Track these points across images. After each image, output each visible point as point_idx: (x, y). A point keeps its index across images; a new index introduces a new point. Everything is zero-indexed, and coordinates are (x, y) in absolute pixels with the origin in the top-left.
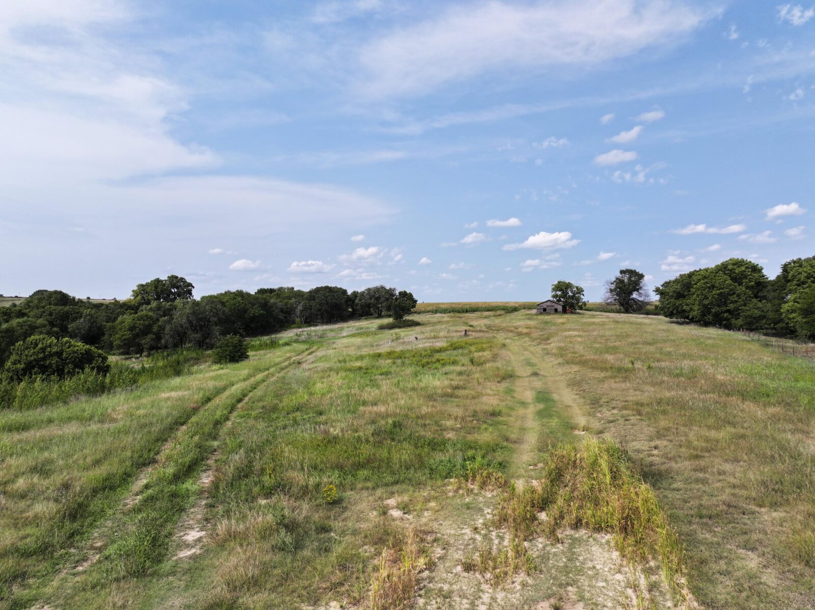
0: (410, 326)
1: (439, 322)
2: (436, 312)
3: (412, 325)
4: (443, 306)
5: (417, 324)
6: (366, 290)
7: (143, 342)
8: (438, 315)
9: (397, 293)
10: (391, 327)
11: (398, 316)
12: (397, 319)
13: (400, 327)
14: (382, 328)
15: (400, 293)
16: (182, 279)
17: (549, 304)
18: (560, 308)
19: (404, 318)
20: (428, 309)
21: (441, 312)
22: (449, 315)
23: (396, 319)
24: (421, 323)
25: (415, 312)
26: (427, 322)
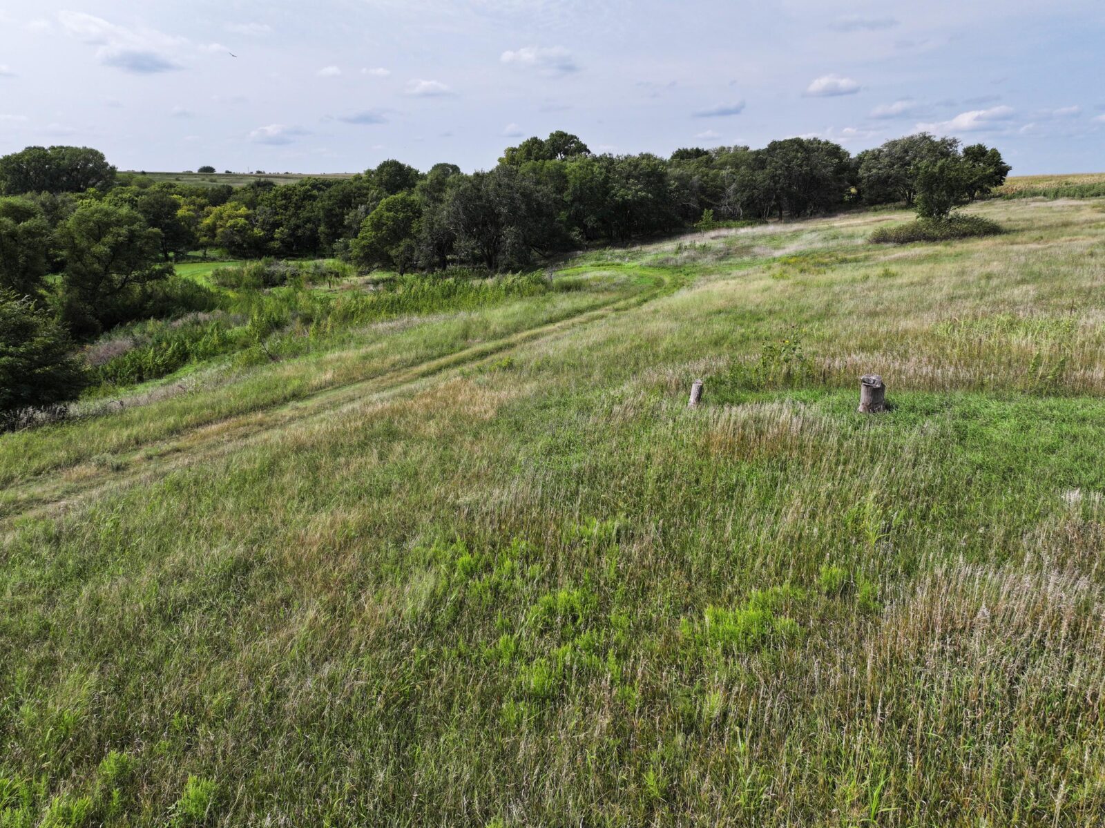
0: (964, 235)
1: (1066, 225)
2: (1057, 195)
3: (972, 234)
4: (1078, 181)
5: (992, 230)
6: (886, 146)
7: (393, 253)
8: (1061, 202)
9: (960, 151)
10: (907, 237)
11: (935, 209)
12: (930, 214)
13: (931, 239)
14: (882, 238)
15: (968, 151)
16: (573, 137)
19: (951, 213)
20: (1040, 186)
21: (1070, 196)
22: (1095, 201)
23: (927, 213)
24: (1006, 226)
25: (1001, 196)
26: (1022, 225)
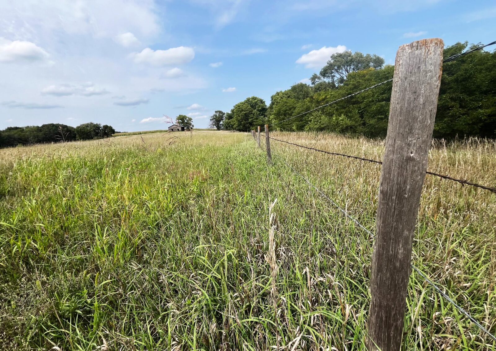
17: (174, 126)
18: (180, 129)
